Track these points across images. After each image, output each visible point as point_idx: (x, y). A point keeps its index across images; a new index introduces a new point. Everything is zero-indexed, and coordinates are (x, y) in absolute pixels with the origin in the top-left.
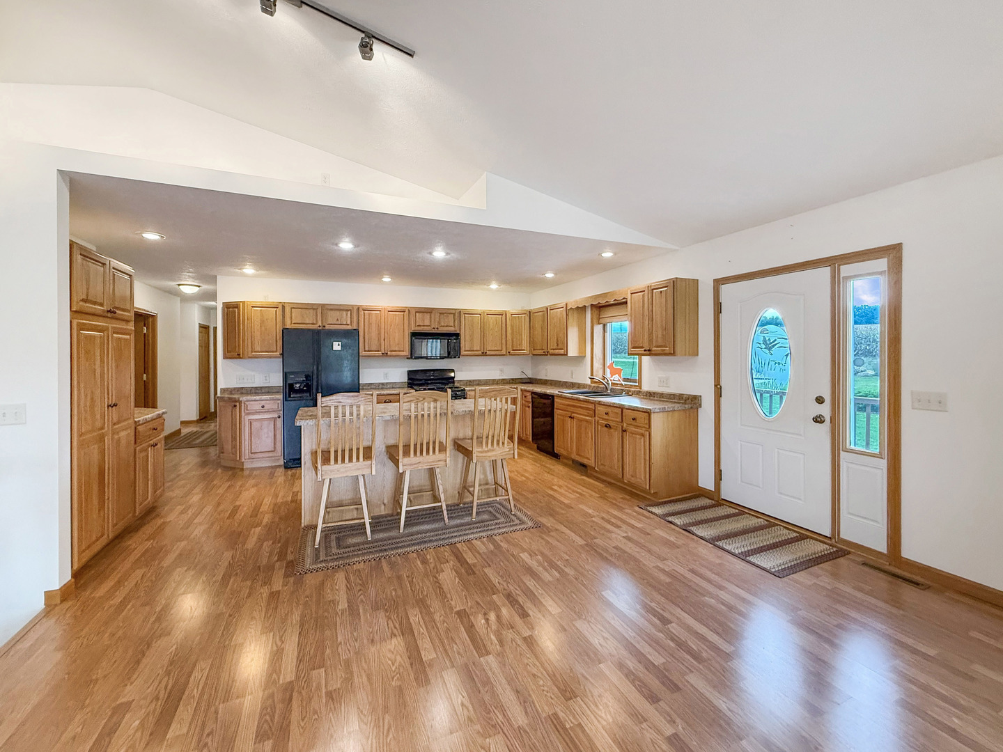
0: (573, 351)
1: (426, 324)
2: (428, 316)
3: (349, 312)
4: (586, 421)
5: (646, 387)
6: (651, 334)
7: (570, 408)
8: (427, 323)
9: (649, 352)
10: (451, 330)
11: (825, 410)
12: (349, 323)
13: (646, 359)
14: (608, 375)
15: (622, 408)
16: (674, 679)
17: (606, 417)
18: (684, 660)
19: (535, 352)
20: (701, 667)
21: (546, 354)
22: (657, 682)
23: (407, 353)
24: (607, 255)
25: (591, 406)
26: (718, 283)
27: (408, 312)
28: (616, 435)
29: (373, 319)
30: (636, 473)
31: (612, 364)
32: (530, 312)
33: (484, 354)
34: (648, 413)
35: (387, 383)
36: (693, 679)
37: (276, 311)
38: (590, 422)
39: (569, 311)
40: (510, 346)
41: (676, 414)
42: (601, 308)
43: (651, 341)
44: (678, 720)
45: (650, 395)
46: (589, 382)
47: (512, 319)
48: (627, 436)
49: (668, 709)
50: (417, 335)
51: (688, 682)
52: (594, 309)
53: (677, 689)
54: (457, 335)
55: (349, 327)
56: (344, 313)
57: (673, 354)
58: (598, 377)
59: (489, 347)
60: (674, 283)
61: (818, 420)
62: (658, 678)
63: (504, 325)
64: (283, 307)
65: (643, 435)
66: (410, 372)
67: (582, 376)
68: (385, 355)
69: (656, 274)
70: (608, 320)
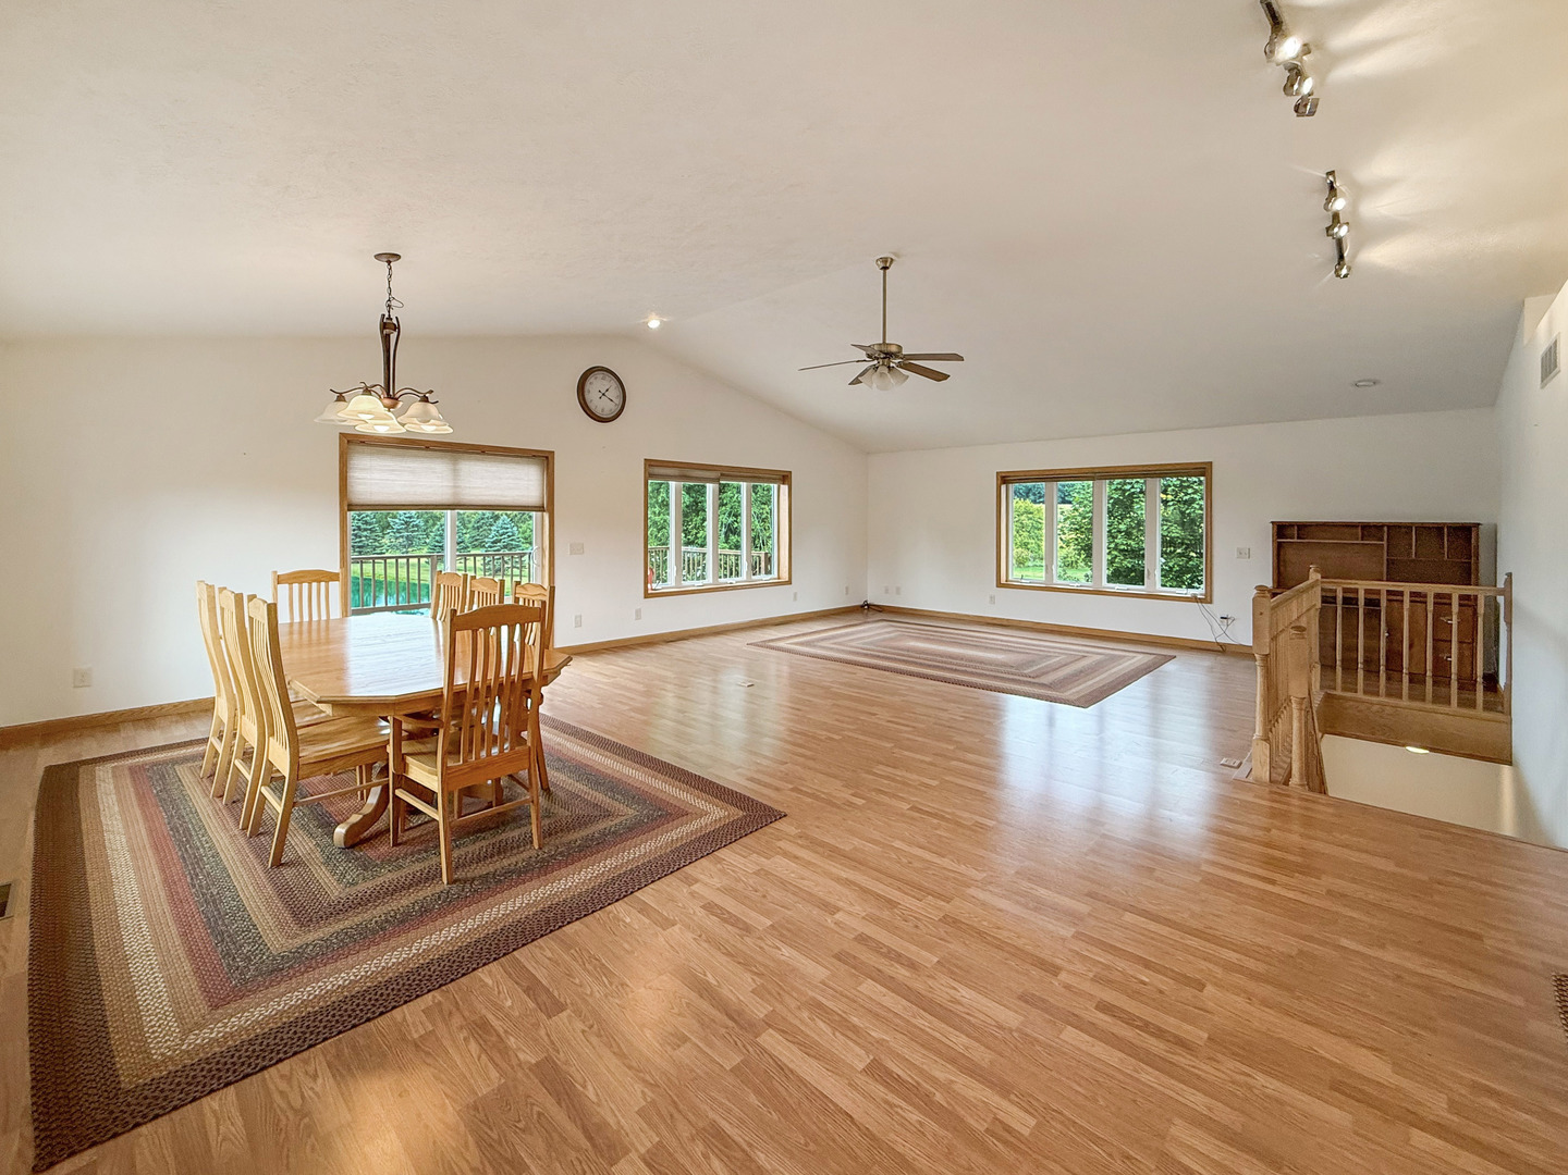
16: (844, 967)
18: (833, 996)
20: (810, 993)
22: (862, 957)
36: (821, 973)
44: (833, 925)
49: (845, 934)
51: (826, 968)
53: (838, 957)
62: (863, 963)
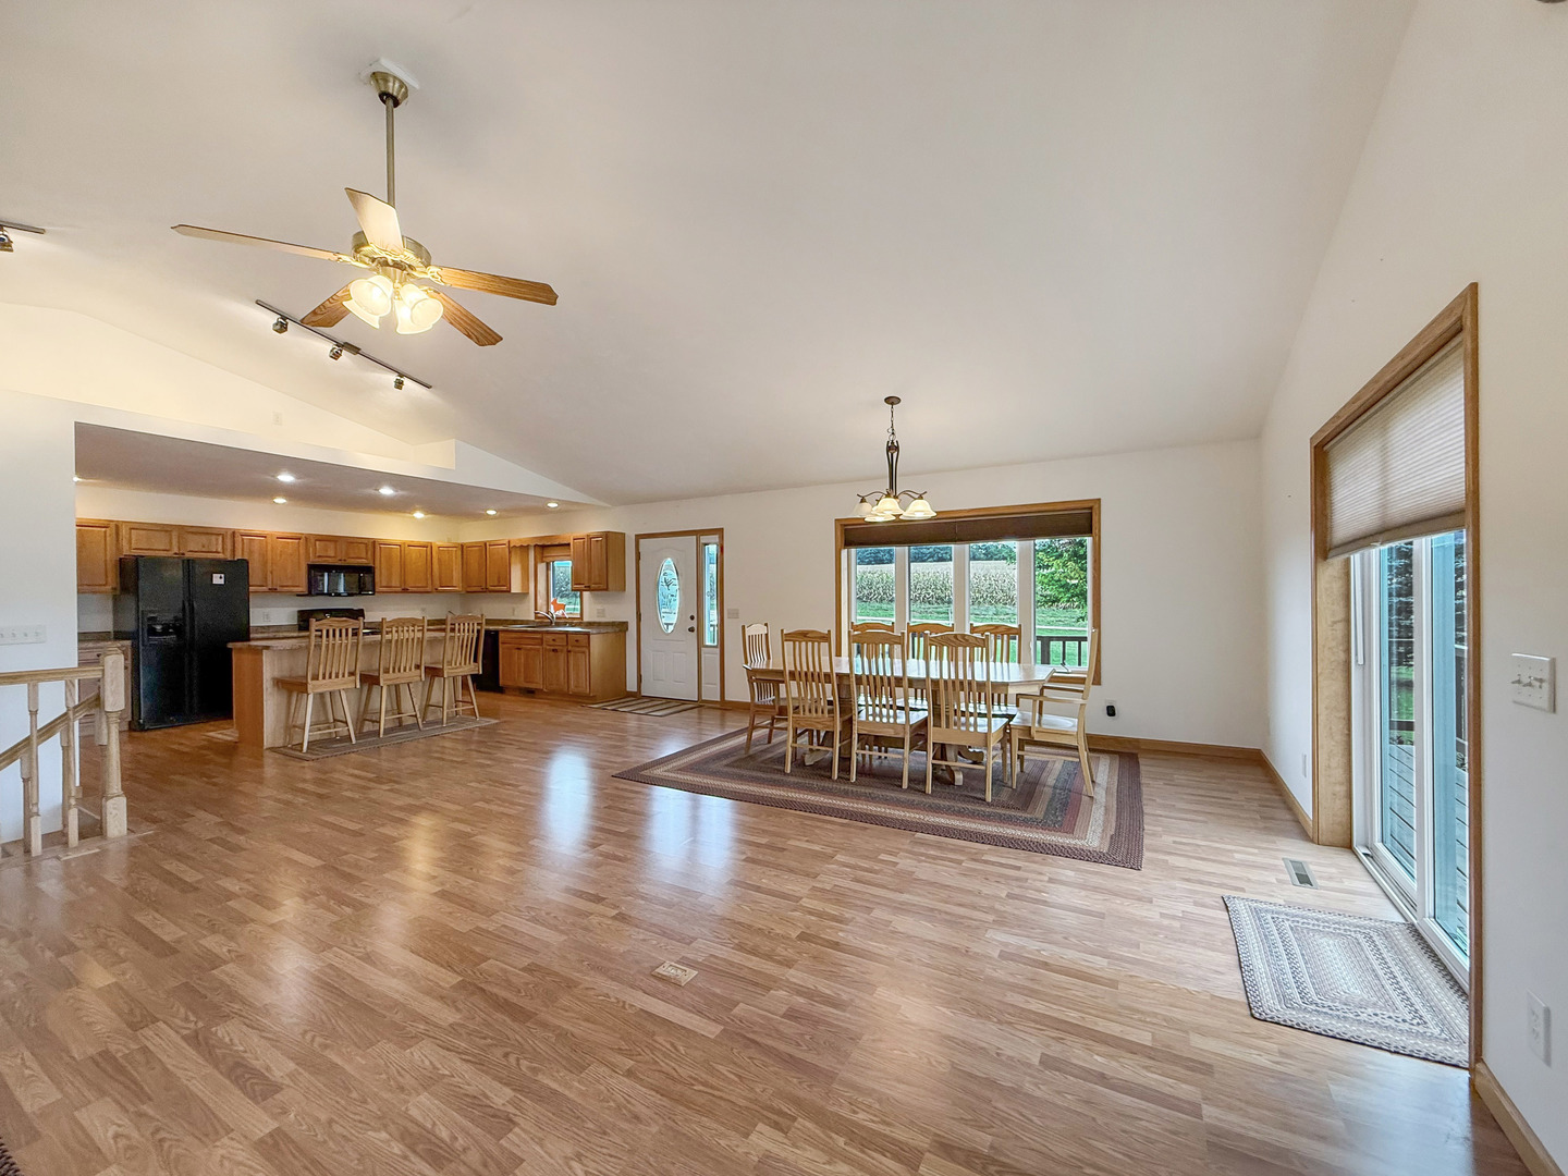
0: (516, 588)
1: (331, 556)
2: (332, 545)
3: (220, 538)
4: (534, 649)
5: (586, 619)
6: (590, 573)
7: (517, 641)
8: (331, 553)
9: (588, 588)
10: (363, 562)
11: (694, 624)
12: (220, 549)
13: (586, 594)
14: (552, 610)
15: (567, 633)
17: (553, 643)
19: (469, 590)
21: (486, 591)
23: (303, 589)
24: (553, 505)
25: (539, 636)
26: (639, 537)
27: (307, 540)
28: (562, 656)
29: (256, 547)
30: (578, 683)
31: (555, 601)
32: (462, 546)
33: (405, 591)
34: (588, 634)
35: (268, 627)
37: (105, 532)
38: (538, 650)
39: (511, 548)
40: (437, 583)
41: (610, 635)
42: (546, 549)
43: (590, 579)
45: (590, 624)
46: (533, 618)
47: (439, 552)
48: (571, 656)
50: (315, 570)
52: (538, 548)
54: (369, 570)
55: (221, 556)
56: (214, 537)
57: (607, 589)
58: (543, 613)
59: (410, 584)
60: (606, 535)
61: (691, 630)
63: (429, 558)
64: (117, 526)
65: (584, 652)
66: (301, 613)
67: (526, 612)
68: (273, 590)
69: (593, 525)
70: (551, 559)
